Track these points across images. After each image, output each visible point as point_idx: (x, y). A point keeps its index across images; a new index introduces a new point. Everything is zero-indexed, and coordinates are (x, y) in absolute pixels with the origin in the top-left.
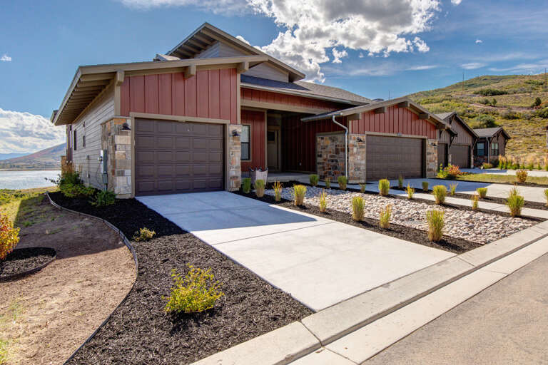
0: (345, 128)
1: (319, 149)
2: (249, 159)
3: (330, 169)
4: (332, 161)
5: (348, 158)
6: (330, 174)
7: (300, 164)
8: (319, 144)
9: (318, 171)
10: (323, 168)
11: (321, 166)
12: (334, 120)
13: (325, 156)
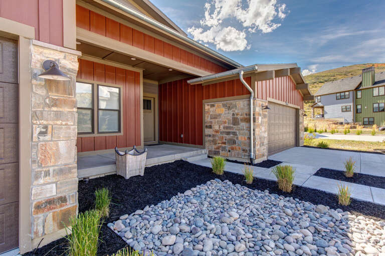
0: (251, 90)
1: (207, 119)
2: (119, 131)
3: (225, 143)
4: (228, 133)
5: (254, 130)
6: (224, 149)
7: (182, 136)
8: (208, 112)
9: (207, 144)
10: (214, 142)
11: (211, 139)
12: (242, 78)
13: (216, 127)
